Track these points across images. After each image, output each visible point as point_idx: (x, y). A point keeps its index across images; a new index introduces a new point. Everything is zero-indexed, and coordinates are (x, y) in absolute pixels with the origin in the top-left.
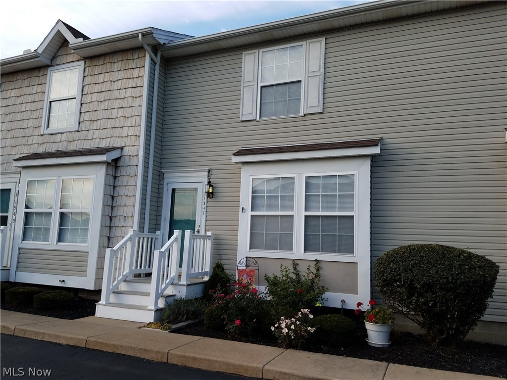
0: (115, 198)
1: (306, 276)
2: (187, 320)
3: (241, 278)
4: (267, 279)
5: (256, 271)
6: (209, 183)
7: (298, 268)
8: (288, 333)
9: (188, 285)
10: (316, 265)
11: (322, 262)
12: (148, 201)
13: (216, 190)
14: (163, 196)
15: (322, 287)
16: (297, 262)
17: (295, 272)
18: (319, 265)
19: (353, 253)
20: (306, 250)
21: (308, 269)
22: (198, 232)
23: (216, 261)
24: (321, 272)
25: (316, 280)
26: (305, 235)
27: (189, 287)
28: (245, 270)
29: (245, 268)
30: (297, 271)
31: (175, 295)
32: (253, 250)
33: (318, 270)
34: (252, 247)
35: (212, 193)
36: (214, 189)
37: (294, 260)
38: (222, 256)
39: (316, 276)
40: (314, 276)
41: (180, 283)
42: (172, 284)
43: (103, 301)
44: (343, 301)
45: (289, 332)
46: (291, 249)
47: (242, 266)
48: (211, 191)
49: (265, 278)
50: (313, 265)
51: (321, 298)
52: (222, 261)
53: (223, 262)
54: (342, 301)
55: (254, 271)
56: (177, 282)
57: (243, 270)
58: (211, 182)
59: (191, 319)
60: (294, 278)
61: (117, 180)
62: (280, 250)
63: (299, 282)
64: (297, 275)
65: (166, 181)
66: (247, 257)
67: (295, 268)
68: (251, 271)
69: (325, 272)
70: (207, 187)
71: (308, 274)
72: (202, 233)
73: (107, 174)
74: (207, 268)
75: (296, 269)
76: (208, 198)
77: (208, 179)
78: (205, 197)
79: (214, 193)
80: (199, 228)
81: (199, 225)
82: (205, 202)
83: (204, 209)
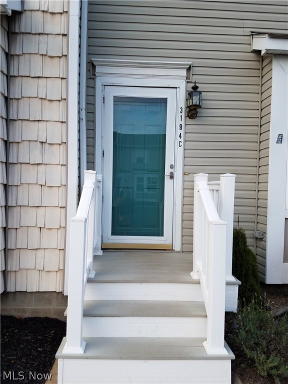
0: (14, 103)
12: (84, 115)
65: (99, 82)
66: (286, 219)
76: (188, 118)
77: (188, 82)
78: (181, 116)
79: (198, 110)
80: (172, 170)
81: (172, 165)
82: (181, 125)
83: (180, 137)
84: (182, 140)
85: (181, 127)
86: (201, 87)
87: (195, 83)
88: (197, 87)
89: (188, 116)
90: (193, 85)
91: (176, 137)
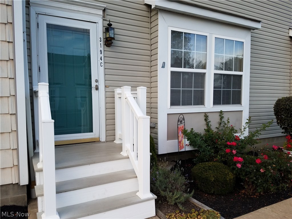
32: (173, 107)
37: (205, 113)
47: (179, 124)
65: (33, 10)
76: (105, 46)
77: (104, 20)
78: (101, 44)
79: (113, 41)
80: (97, 84)
81: (97, 80)
82: (101, 50)
83: (101, 59)
84: (102, 61)
85: (101, 52)
86: (114, 25)
87: (110, 21)
88: (111, 25)
89: (105, 44)
90: (108, 22)
91: (98, 60)
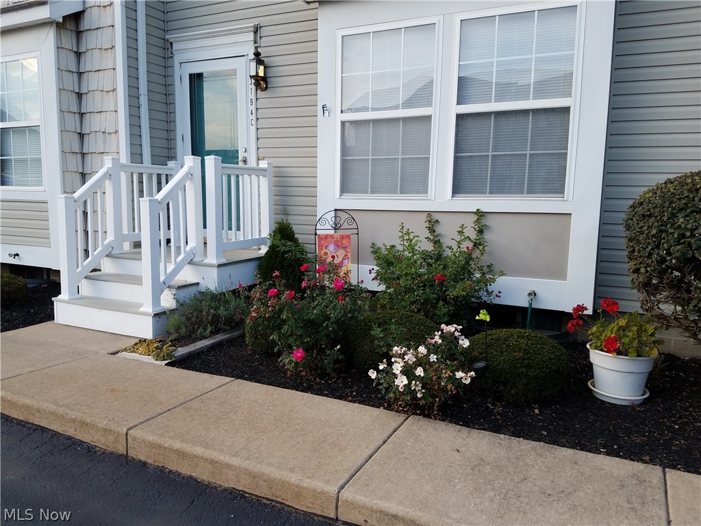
0: (84, 97)
1: (455, 247)
2: (213, 333)
3: (324, 250)
4: (375, 252)
5: (354, 238)
6: (257, 54)
7: (439, 229)
8: (408, 386)
9: (219, 266)
10: (477, 221)
11: (489, 216)
12: (144, 101)
13: (271, 72)
14: (174, 90)
15: (489, 266)
16: (435, 217)
17: (432, 237)
18: (484, 221)
19: (563, 193)
20: (456, 190)
21: (461, 233)
22: (245, 161)
23: (280, 218)
24: (487, 236)
25: (476, 254)
26: (456, 159)
27: (223, 269)
28: (332, 236)
29: (332, 232)
30: (436, 236)
31: (197, 284)
32: (346, 196)
33: (481, 232)
34: (344, 189)
35: (265, 79)
36: (268, 70)
37: (429, 213)
38: (288, 207)
39: (475, 245)
40: (471, 245)
41: (206, 261)
42: (191, 263)
43: (64, 295)
44: (533, 294)
45: (410, 383)
46: (424, 190)
47: (325, 229)
48: (261, 74)
49: (372, 249)
50: (470, 222)
51: (487, 290)
52: (290, 217)
53: (292, 220)
54: (530, 294)
55: (348, 237)
56: (200, 259)
57: (327, 236)
58: (260, 54)
59: (225, 331)
60: (429, 250)
61: (82, 60)
62: (401, 193)
63: (439, 257)
64: (437, 242)
65: (177, 59)
66: (336, 210)
67: (432, 230)
68: (342, 237)
69: (497, 236)
70: (253, 64)
71: (459, 243)
72: (252, 163)
73: (59, 48)
74: (266, 233)
75: (434, 231)
76: (259, 91)
78: (251, 89)
80: (245, 155)
81: (244, 148)
82: (252, 99)
83: (252, 113)
84: (254, 117)
85: (252, 103)
91: (248, 115)
